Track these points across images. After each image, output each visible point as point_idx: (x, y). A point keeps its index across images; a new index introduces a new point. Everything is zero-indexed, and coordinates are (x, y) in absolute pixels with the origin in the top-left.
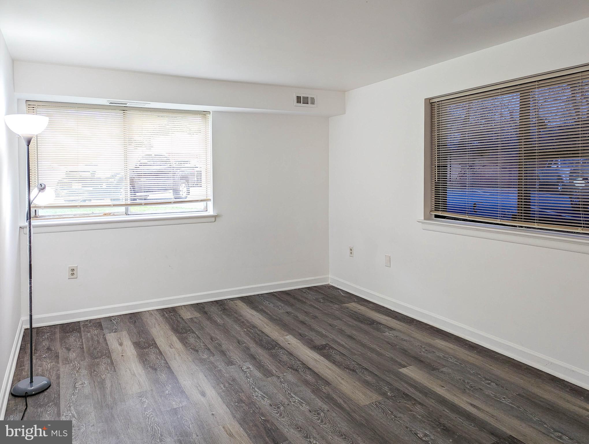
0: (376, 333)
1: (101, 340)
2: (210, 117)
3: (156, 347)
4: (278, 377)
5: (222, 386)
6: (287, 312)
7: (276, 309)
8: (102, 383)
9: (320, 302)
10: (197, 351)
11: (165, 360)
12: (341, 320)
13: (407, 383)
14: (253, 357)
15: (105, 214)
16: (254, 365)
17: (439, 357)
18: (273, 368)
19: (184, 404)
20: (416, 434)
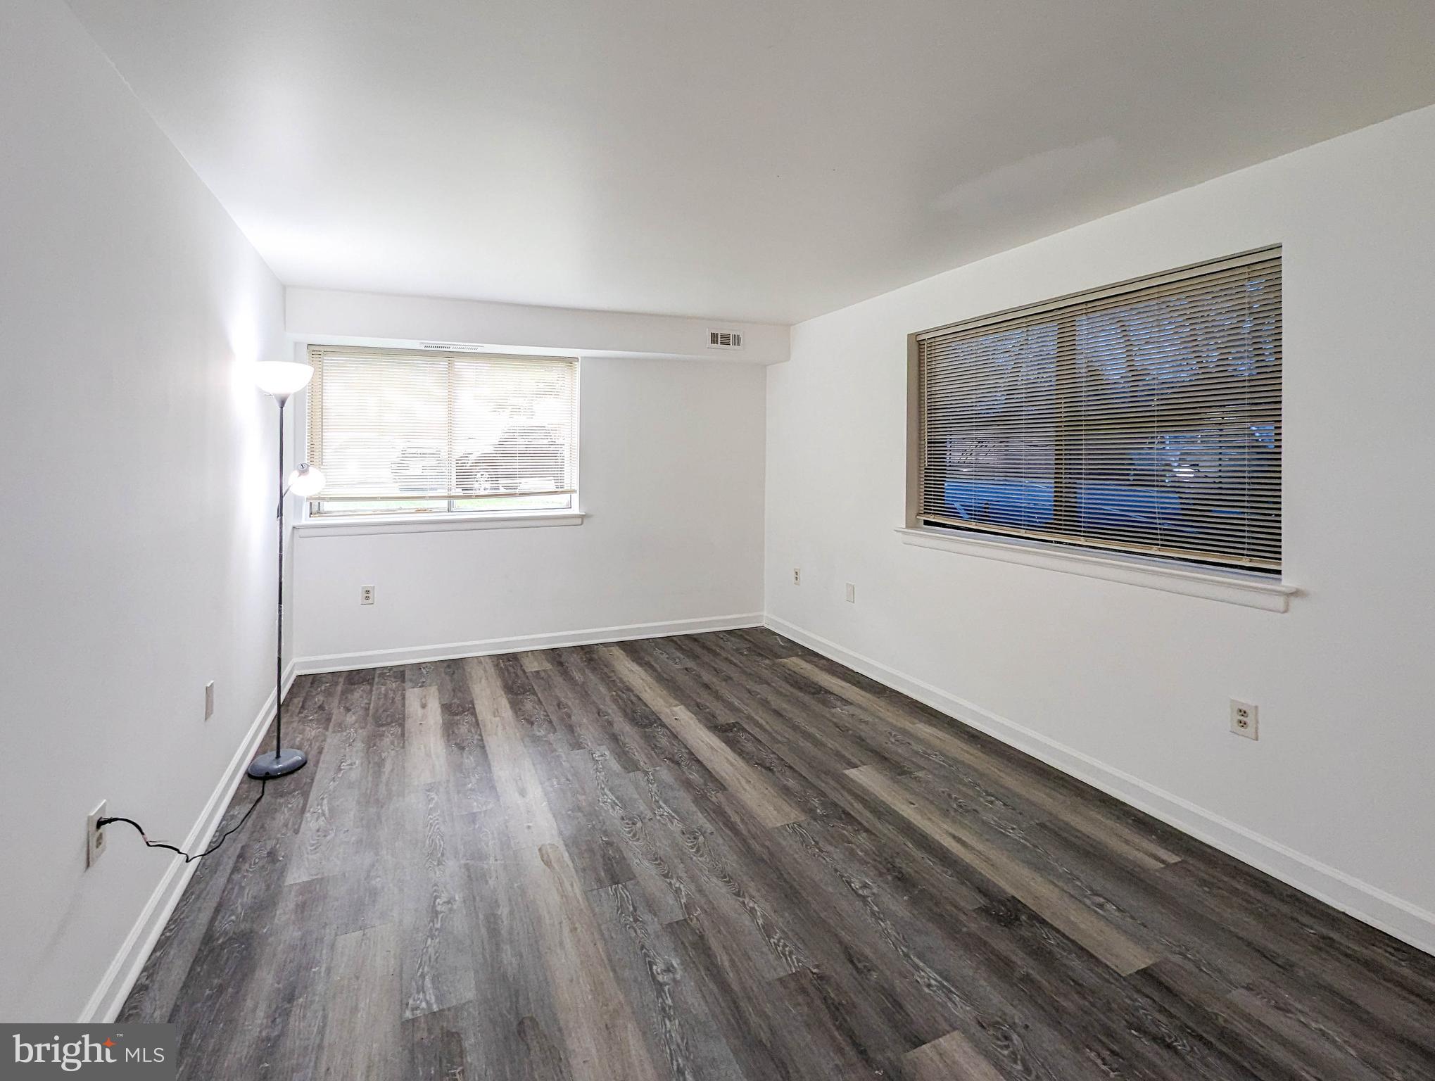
0: (818, 707)
1: (398, 698)
3: (474, 714)
4: (646, 773)
5: (555, 782)
6: (686, 669)
7: (671, 662)
8: (380, 764)
9: (741, 654)
10: (532, 724)
11: (481, 735)
12: (769, 684)
13: (850, 791)
14: (615, 738)
16: (613, 751)
17: (917, 753)
18: (640, 757)
19: (490, 806)
20: (849, 883)
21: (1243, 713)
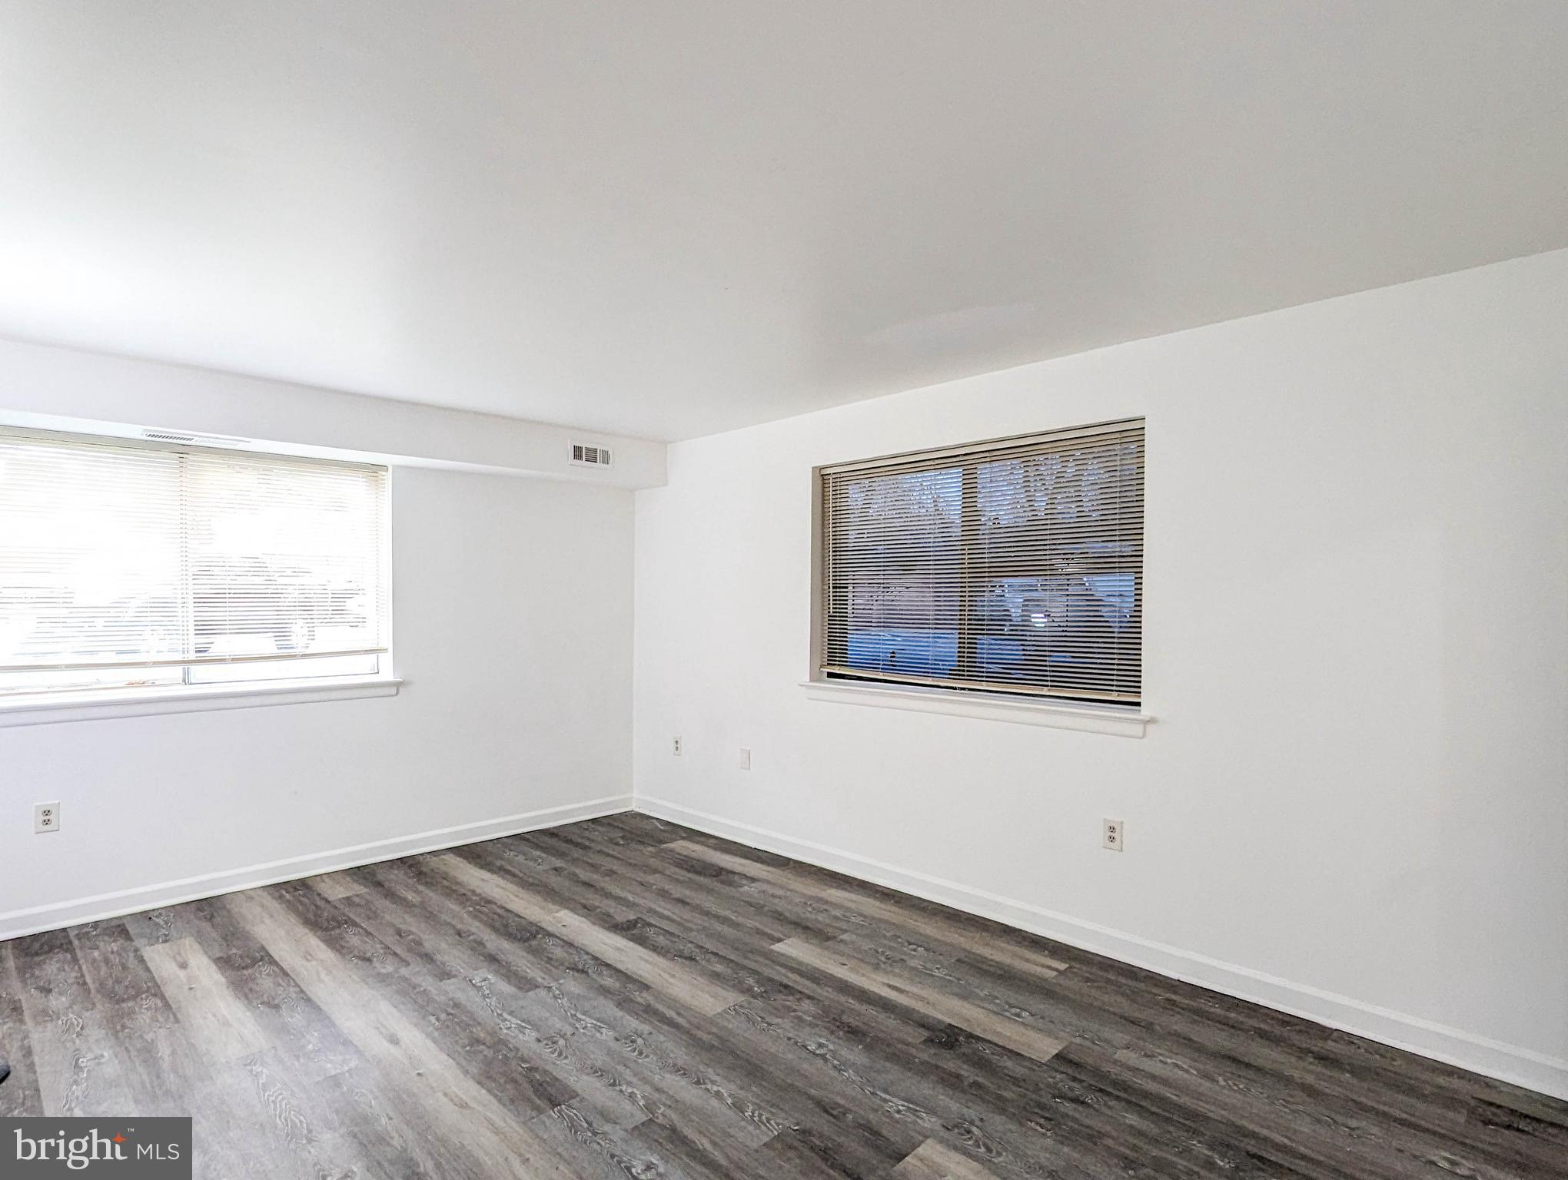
0: (726, 890)
1: (131, 962)
2: (388, 477)
3: (273, 962)
4: (549, 988)
5: (433, 1019)
6: (556, 869)
7: (531, 863)
8: (148, 1053)
9: (617, 844)
10: (369, 960)
11: (297, 985)
12: (664, 874)
13: (782, 965)
14: (492, 959)
15: (131, 685)
16: (497, 973)
17: (836, 918)
18: (535, 973)
19: (352, 1064)
20: (805, 1047)
21: (1112, 829)
